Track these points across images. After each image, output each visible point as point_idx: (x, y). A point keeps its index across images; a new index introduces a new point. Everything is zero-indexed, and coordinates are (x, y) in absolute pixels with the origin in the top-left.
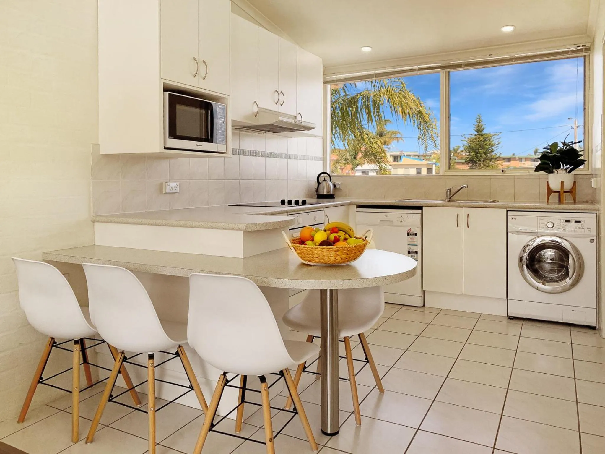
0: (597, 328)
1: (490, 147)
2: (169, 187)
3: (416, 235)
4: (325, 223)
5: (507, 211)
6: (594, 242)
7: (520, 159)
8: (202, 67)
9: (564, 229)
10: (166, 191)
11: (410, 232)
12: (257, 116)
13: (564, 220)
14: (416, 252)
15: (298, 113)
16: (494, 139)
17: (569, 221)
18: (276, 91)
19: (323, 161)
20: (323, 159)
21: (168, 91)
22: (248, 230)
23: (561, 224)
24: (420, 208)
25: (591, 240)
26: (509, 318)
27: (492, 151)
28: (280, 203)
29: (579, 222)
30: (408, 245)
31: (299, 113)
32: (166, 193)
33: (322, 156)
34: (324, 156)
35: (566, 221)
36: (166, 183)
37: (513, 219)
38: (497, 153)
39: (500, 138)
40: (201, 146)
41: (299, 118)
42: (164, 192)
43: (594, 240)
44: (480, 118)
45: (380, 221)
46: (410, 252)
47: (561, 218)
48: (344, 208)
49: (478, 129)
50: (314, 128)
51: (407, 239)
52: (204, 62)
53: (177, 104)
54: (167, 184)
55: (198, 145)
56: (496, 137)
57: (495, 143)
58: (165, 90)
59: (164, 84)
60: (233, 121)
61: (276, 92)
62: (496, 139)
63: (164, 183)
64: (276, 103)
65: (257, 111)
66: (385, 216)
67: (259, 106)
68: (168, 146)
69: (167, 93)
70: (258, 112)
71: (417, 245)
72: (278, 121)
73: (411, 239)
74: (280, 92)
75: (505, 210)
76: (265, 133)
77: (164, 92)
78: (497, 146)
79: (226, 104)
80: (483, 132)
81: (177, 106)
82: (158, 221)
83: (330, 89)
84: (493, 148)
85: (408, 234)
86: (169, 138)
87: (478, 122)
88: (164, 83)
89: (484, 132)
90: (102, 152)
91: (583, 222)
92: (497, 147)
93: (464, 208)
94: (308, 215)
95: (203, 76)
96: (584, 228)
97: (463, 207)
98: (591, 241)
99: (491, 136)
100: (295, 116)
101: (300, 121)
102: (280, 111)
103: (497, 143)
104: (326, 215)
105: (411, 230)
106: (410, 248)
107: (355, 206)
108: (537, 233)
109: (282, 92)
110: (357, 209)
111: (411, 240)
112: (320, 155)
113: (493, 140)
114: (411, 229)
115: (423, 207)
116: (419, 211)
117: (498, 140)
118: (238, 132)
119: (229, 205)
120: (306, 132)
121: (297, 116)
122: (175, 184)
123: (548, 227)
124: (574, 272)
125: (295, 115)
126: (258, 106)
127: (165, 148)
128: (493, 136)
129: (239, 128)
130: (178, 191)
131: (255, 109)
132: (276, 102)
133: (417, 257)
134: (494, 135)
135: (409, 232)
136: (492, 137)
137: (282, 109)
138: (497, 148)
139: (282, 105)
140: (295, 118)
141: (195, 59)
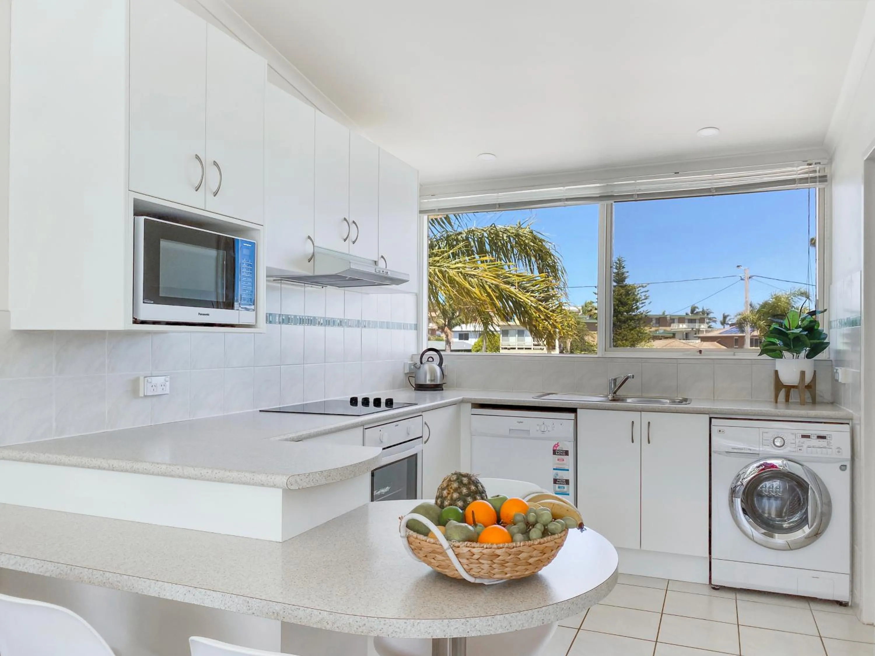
0: (850, 604)
1: (634, 304)
2: (149, 385)
3: (567, 453)
4: (423, 437)
5: (710, 419)
6: (846, 468)
7: (673, 320)
8: (212, 173)
9: (800, 448)
10: (144, 393)
11: (557, 449)
12: (312, 260)
13: (800, 435)
14: (566, 480)
15: (380, 256)
16: (639, 292)
17: (808, 437)
18: (345, 219)
19: (417, 330)
20: (417, 327)
21: (142, 215)
22: (292, 487)
23: (796, 440)
24: (573, 410)
25: (842, 465)
26: (714, 588)
27: (637, 308)
28: (350, 403)
29: (823, 437)
30: (554, 469)
31: (382, 257)
32: (145, 396)
33: (416, 323)
34: (417, 322)
35: (803, 436)
36: (145, 377)
37: (720, 431)
38: (643, 311)
39: (648, 291)
40: (207, 316)
41: (381, 264)
42: (141, 395)
43: (845, 466)
44: (620, 263)
45: (510, 430)
46: (556, 481)
47: (796, 432)
48: (451, 410)
49: (617, 278)
50: (408, 281)
51: (553, 460)
52: (215, 163)
53: (161, 239)
54: (147, 381)
55: (201, 314)
56: (643, 290)
57: (640, 298)
58: (137, 213)
59: (136, 201)
60: (268, 269)
61: (345, 221)
62: (641, 293)
63: (142, 378)
64: (345, 240)
65: (312, 251)
66: (518, 422)
67: (315, 245)
68: (141, 318)
69: (142, 219)
70: (313, 255)
71: (568, 470)
72: (349, 270)
73: (558, 460)
74: (350, 222)
75: (707, 417)
76: (324, 288)
77: (136, 217)
78: (643, 301)
79: (256, 241)
80: (625, 283)
81: (161, 242)
82: (116, 463)
83: (428, 219)
84: (638, 304)
85: (554, 452)
86: (144, 303)
87: (618, 268)
88: (134, 199)
89: (628, 282)
90: (15, 326)
91: (829, 437)
92: (642, 303)
93: (643, 413)
94: (397, 425)
95: (214, 190)
96: (831, 447)
97: (641, 411)
98: (843, 467)
99: (635, 288)
100: (375, 262)
101: (384, 269)
102: (350, 253)
103: (643, 298)
104: (425, 423)
105: (558, 446)
106: (557, 475)
107: (470, 405)
108: (759, 454)
109: (354, 222)
110: (473, 409)
111: (558, 462)
112: (412, 321)
113: (638, 294)
114: (558, 443)
115: (578, 410)
116: (572, 416)
117: (644, 294)
118: (279, 285)
119: (260, 411)
120: (394, 287)
121: (378, 261)
122: (161, 379)
123: (775, 444)
124: (815, 517)
125: (376, 260)
126: (313, 244)
127: (135, 321)
128: (638, 288)
129: (281, 280)
130: (167, 392)
131: (309, 249)
132: (345, 238)
133: (568, 489)
134: (640, 287)
135: (555, 448)
136: (637, 290)
137: (356, 250)
138: (644, 304)
139: (354, 242)
140: (375, 264)
141: (197, 157)
